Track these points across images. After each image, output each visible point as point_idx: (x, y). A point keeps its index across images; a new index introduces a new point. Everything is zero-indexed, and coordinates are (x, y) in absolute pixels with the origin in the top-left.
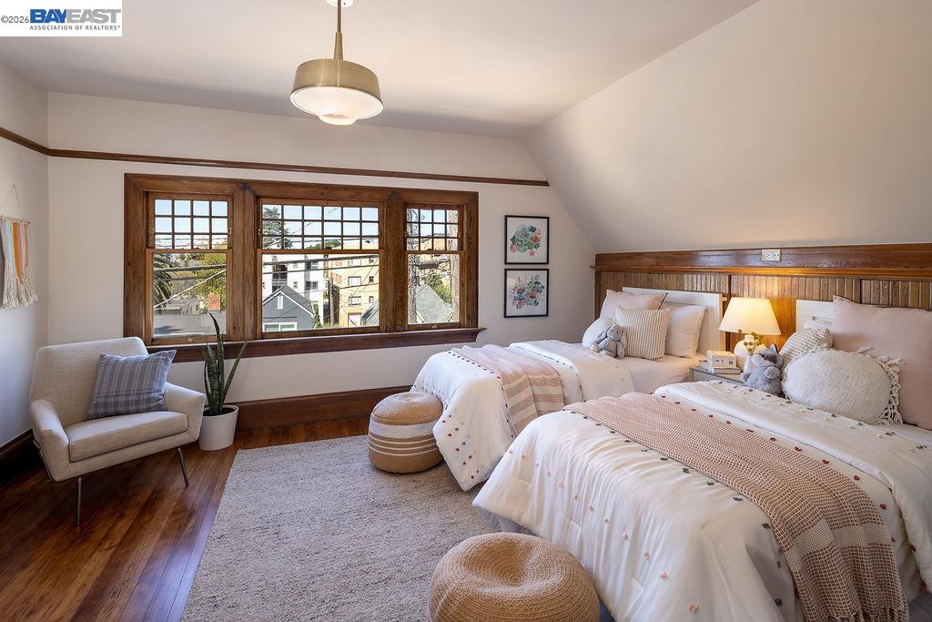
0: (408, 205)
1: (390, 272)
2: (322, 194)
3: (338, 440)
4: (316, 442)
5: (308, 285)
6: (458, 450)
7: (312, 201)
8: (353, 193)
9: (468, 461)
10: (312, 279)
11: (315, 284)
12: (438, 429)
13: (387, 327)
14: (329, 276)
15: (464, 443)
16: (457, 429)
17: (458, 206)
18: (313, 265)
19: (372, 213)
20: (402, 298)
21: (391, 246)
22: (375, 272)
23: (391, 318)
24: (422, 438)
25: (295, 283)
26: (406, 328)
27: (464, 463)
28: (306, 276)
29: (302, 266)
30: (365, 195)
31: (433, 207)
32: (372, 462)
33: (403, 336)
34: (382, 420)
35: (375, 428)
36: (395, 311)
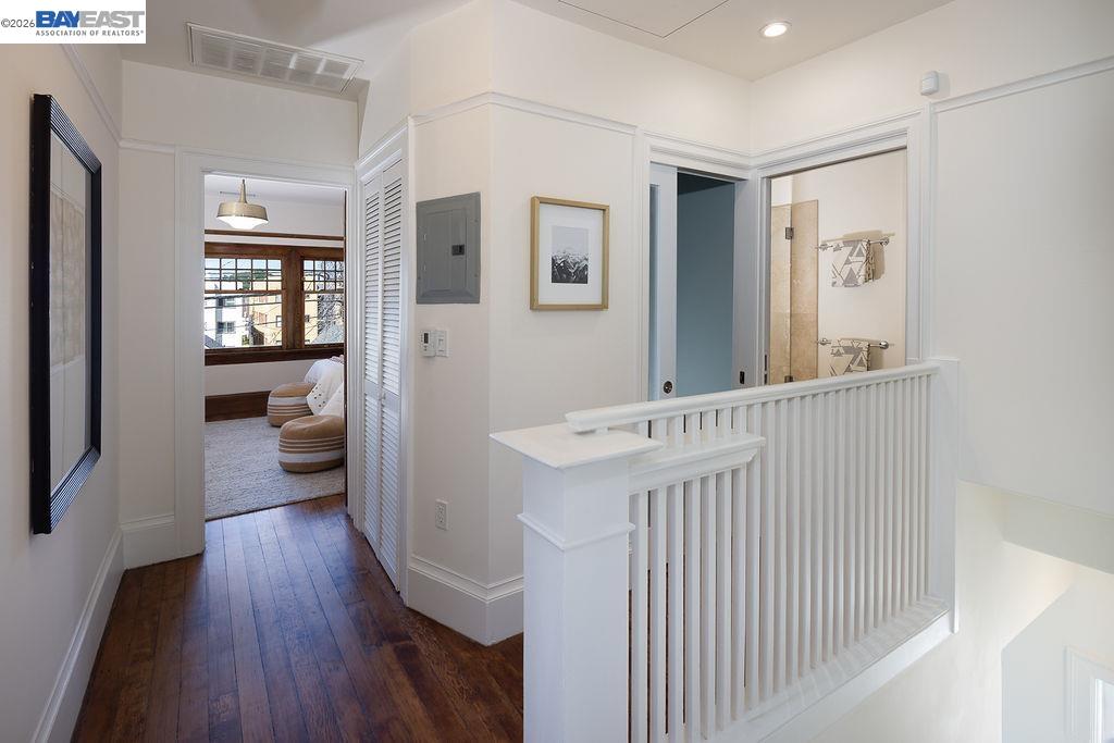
1: (290, 307)
2: (236, 250)
5: (220, 326)
7: (227, 255)
8: (261, 250)
10: (225, 319)
11: (230, 325)
12: (310, 399)
13: (286, 346)
14: (251, 313)
17: (340, 258)
18: (227, 302)
19: (275, 264)
20: (299, 326)
21: (290, 287)
22: (278, 310)
23: (291, 340)
24: (300, 403)
26: (304, 347)
28: (219, 315)
30: (270, 251)
31: (314, 259)
32: (269, 422)
33: (299, 353)
34: (276, 396)
35: (271, 401)
36: (294, 335)
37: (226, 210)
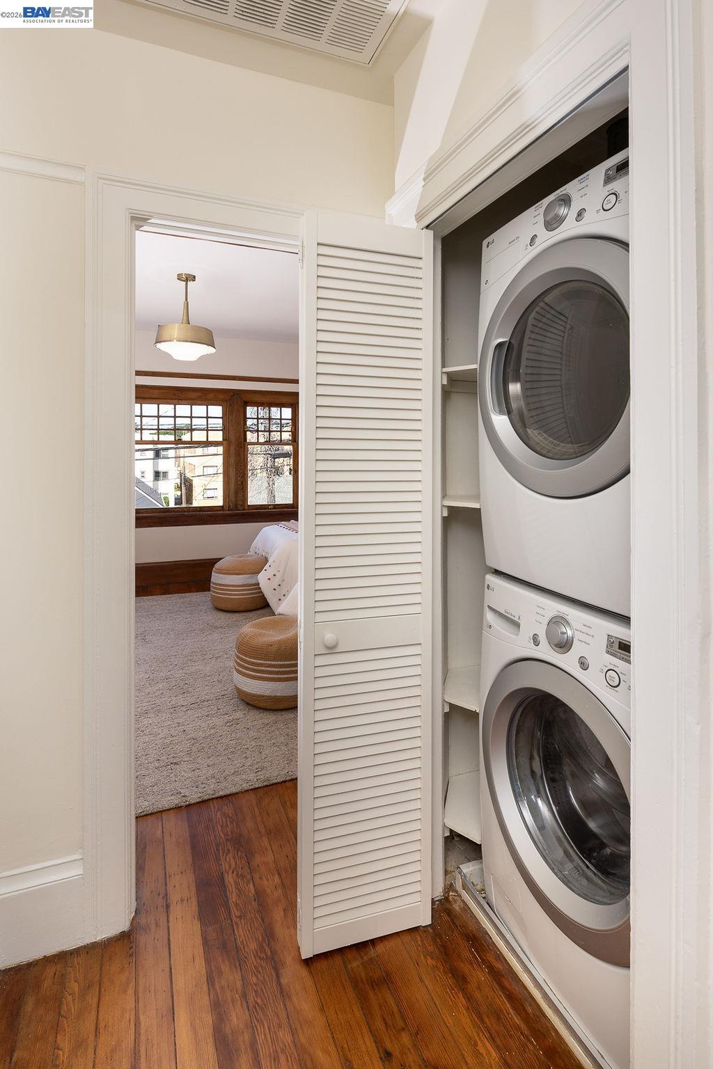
0: (246, 404)
1: (232, 460)
2: (174, 395)
3: (187, 594)
4: (170, 596)
5: (157, 475)
6: (275, 589)
7: (166, 401)
8: (199, 394)
9: (282, 598)
10: (161, 469)
11: (165, 474)
12: (262, 578)
13: (229, 506)
14: (182, 465)
15: (280, 585)
16: (274, 575)
17: (292, 405)
18: (162, 453)
19: (216, 411)
20: (242, 483)
21: (233, 438)
22: (219, 461)
23: (233, 499)
24: (251, 585)
25: (143, 473)
26: (247, 508)
27: (280, 600)
28: (155, 465)
29: (151, 454)
30: (211, 396)
31: (258, 404)
32: (213, 604)
33: (243, 515)
34: (221, 572)
35: (216, 578)
36: (236, 493)
37: (166, 335)
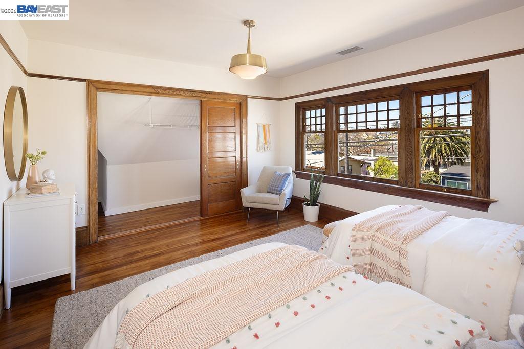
0: (422, 94)
17: (471, 86)
23: (404, 177)
31: (445, 91)
